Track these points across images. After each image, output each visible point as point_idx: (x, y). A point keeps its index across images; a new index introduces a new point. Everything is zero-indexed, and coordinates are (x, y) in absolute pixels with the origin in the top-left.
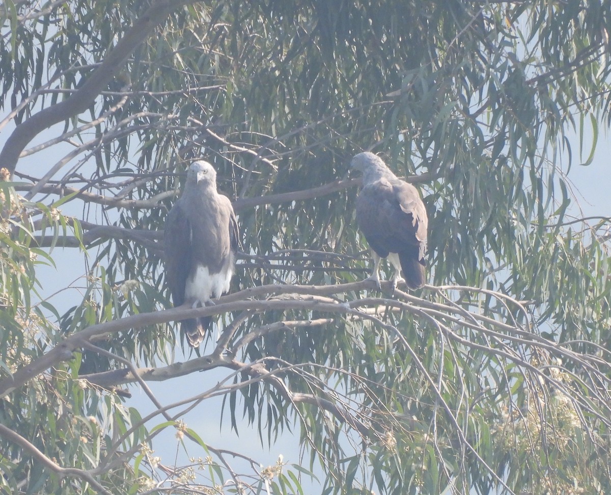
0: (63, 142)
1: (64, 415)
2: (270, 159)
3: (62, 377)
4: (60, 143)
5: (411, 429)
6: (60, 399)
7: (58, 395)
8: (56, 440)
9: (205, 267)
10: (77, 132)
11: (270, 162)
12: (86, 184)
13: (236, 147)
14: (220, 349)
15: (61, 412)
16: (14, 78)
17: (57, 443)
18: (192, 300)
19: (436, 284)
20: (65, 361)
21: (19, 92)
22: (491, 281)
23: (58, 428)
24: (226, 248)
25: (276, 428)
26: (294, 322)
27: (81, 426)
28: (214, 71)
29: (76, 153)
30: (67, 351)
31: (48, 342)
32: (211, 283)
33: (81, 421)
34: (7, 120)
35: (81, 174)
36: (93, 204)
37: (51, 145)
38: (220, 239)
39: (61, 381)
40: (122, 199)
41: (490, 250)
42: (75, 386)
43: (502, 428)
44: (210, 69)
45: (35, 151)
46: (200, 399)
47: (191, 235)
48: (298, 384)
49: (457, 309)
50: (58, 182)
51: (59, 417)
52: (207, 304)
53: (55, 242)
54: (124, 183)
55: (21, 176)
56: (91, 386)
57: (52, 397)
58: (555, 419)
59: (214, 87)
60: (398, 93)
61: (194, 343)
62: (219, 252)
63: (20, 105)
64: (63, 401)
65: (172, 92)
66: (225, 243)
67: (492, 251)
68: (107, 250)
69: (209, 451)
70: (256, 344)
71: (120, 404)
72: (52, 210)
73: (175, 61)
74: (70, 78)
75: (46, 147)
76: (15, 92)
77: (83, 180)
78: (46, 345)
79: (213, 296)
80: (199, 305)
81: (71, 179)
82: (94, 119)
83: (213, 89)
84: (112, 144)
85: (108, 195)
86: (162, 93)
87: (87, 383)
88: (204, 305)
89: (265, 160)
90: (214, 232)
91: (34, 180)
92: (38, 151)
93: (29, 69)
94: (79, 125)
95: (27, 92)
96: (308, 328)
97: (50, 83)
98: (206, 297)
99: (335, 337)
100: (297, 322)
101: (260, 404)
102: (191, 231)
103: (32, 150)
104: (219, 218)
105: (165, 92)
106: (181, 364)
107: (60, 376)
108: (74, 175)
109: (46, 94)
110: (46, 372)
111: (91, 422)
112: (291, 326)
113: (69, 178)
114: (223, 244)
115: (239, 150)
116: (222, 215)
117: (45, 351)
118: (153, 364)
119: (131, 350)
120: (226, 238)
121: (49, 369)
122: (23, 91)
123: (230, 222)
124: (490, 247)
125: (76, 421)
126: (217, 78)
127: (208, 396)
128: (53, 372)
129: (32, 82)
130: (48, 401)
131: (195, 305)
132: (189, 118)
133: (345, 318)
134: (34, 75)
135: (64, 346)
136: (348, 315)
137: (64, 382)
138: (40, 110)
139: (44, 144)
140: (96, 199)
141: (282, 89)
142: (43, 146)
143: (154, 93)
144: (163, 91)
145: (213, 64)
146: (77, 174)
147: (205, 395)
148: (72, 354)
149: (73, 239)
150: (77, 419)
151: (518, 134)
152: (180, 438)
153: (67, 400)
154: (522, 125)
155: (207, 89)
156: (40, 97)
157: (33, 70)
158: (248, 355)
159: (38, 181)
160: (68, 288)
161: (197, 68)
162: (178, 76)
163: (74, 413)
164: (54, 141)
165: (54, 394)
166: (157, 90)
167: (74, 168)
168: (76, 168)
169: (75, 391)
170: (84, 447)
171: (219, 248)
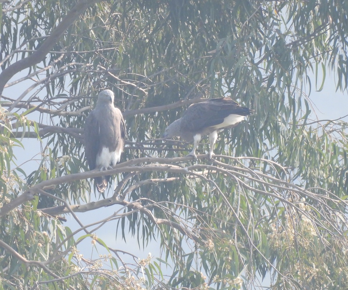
0: (28, 79)
1: (29, 231)
2: (143, 88)
3: (28, 210)
4: (26, 80)
5: (223, 237)
7: (26, 220)
8: (25, 245)
9: (107, 148)
10: (36, 74)
11: (144, 90)
12: (41, 103)
13: (125, 82)
14: (116, 194)
15: (27, 229)
18: (100, 166)
19: (236, 156)
20: (30, 200)
21: (4, 52)
22: (267, 156)
23: (26, 238)
24: (119, 138)
25: (147, 239)
26: (157, 180)
27: (38, 237)
28: (112, 40)
29: (36, 85)
30: (31, 195)
31: (20, 190)
32: (110, 157)
33: (39, 234)
36: (45, 114)
37: (21, 81)
38: (115, 133)
39: (27, 212)
40: (61, 111)
42: (35, 215)
43: (273, 237)
44: (110, 38)
45: (13, 84)
46: (105, 221)
47: (99, 130)
48: (159, 213)
49: (248, 170)
50: (25, 102)
51: (26, 232)
52: (109, 168)
53: (23, 135)
54: (62, 102)
55: (5, 98)
56: (44, 215)
57: (22, 221)
59: (112, 48)
60: (214, 51)
61: (101, 190)
62: (115, 140)
63: (4, 59)
64: (28, 223)
65: (89, 52)
66: (118, 134)
67: (267, 139)
68: (53, 140)
69: (109, 250)
70: (136, 192)
71: (60, 224)
72: (22, 117)
73: (90, 34)
74: (32, 44)
75: (18, 82)
76: (2, 52)
77: (39, 101)
78: (19, 192)
79: (112, 164)
80: (104, 169)
81: (33, 100)
82: (45, 66)
83: (111, 50)
84: (55, 80)
85: (53, 109)
87: (42, 213)
88: (106, 169)
89: (141, 89)
90: (112, 128)
91: (12, 100)
92: (15, 84)
93: (9, 39)
94: (37, 70)
95: (8, 51)
96: (165, 182)
97: (21, 47)
98: (108, 165)
99: (180, 187)
100: (159, 179)
101: (138, 225)
102: (99, 128)
103: (11, 84)
104: (115, 121)
106: (95, 202)
107: (26, 209)
109: (18, 53)
110: (19, 207)
111: (44, 235)
114: (117, 135)
116: (117, 120)
117: (18, 195)
118: (79, 203)
119: (66, 195)
120: (119, 132)
121: (21, 205)
122: (6, 51)
123: (121, 123)
124: (266, 137)
126: (114, 43)
127: (109, 220)
128: (23, 207)
129: (11, 46)
130: (20, 223)
131: (102, 169)
132: (98, 65)
133: (186, 177)
134: (12, 42)
135: (29, 192)
136: (187, 175)
137: (29, 212)
138: (15, 61)
140: (47, 111)
141: (150, 49)
142: (17, 82)
143: (79, 52)
144: (84, 51)
145: (111, 36)
146: (36, 97)
147: (108, 219)
148: (33, 197)
149: (34, 134)
150: (36, 233)
151: (281, 74)
152: (94, 244)
153: (31, 222)
154: (283, 69)
155: (108, 50)
156: (16, 54)
157: (11, 39)
158: (132, 198)
159: (14, 101)
160: (31, 160)
161: (103, 38)
162: (92, 43)
163: (35, 230)
164: (23, 79)
165: (23, 219)
166: (80, 50)
167: (34, 94)
168: (36, 94)
169: (35, 217)
170: (40, 249)
171: (115, 137)
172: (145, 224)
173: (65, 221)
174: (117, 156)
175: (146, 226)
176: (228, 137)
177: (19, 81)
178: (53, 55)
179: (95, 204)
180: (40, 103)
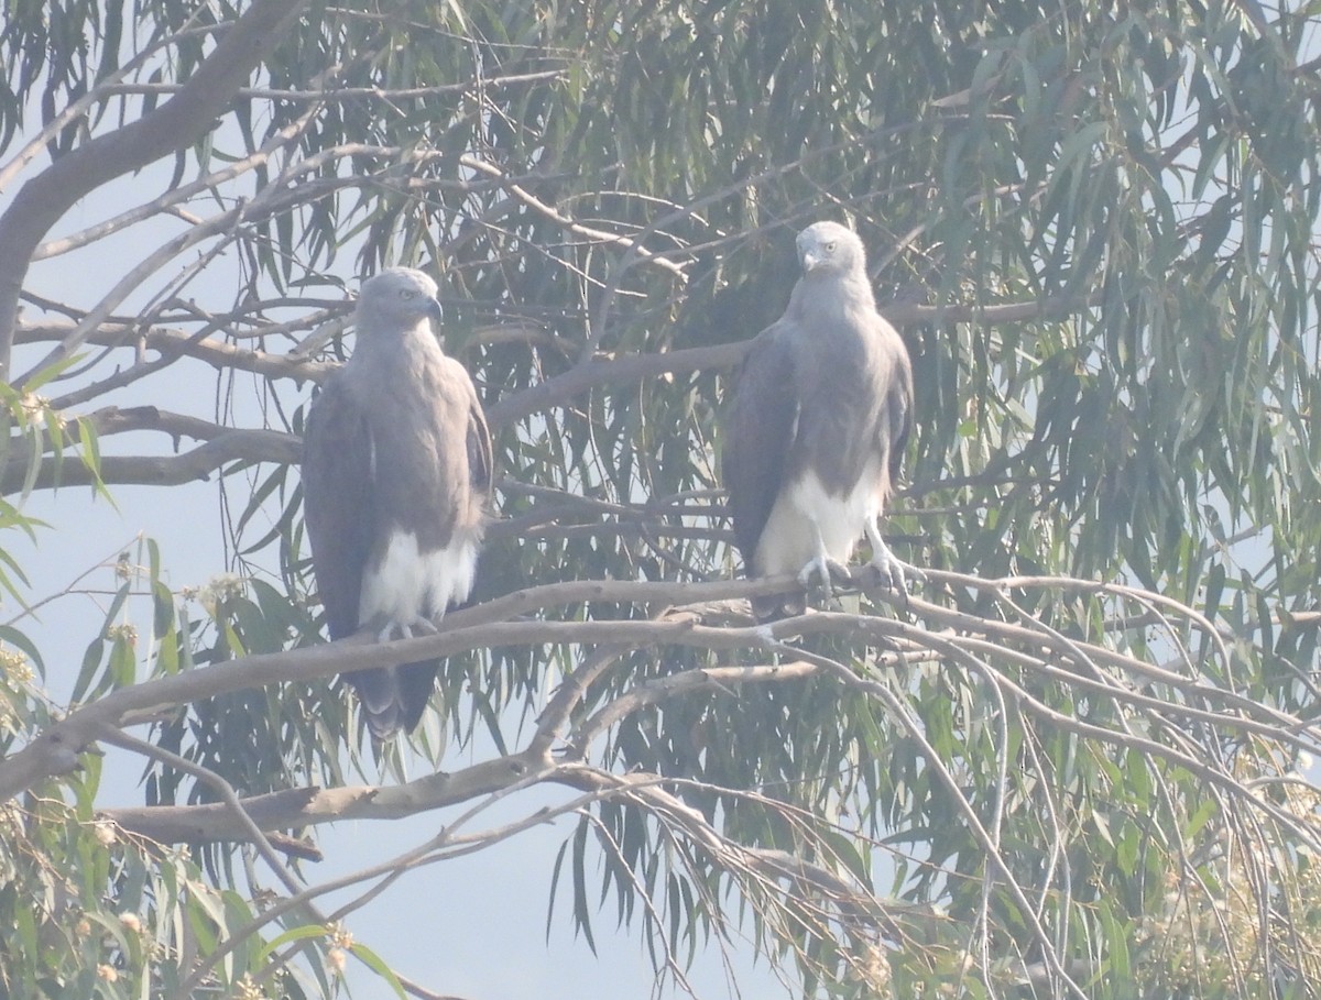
0: (162, 215)
1: (59, 911)
2: (676, 260)
3: (53, 818)
4: (152, 218)
5: (929, 940)
6: (48, 870)
7: (41, 857)
8: (39, 976)
9: (408, 531)
10: (205, 183)
11: (676, 267)
12: (204, 324)
13: (589, 231)
14: (544, 738)
15: (49, 905)
16: (48, 52)
17: (40, 983)
18: (380, 620)
19: (1079, 572)
20: (60, 775)
21: (62, 86)
22: (1221, 565)
23: (42, 944)
24: (460, 484)
26: (732, 671)
27: (99, 936)
28: (544, 32)
29: (176, 247)
30: (64, 752)
31: (17, 729)
32: (421, 576)
33: (101, 927)
34: (20, 162)
35: (192, 300)
37: (128, 223)
38: (443, 462)
39: (50, 825)
40: (306, 360)
41: (1213, 486)
42: (86, 839)
43: (1164, 927)
44: (536, 27)
45: (91, 237)
46: (398, 869)
47: (373, 455)
48: (748, 824)
49: (1045, 635)
50: (130, 321)
51: (45, 917)
52: (417, 630)
53: (32, 476)
54: (305, 320)
55: (45, 305)
56: (127, 840)
57: (29, 866)
58: (1296, 906)
59: (542, 75)
61: (382, 732)
62: (443, 494)
63: (63, 114)
64: (54, 876)
65: (436, 90)
66: (458, 469)
67: (1218, 489)
69: (406, 993)
70: (640, 729)
71: (200, 881)
72: (23, 397)
73: (444, 11)
74: (190, 48)
75: (114, 230)
76: (52, 85)
77: (196, 315)
78: (11, 737)
79: (426, 611)
80: (397, 634)
81: (166, 313)
82: (251, 149)
83: (540, 80)
84: (296, 214)
86: (410, 91)
87: (117, 831)
88: (408, 632)
89: (662, 261)
90: (429, 441)
92: (98, 237)
93: (88, 29)
94: (216, 165)
95: (82, 84)
96: (769, 683)
97: (138, 62)
98: (411, 613)
100: (742, 669)
102: (373, 445)
103: (82, 237)
104: (441, 409)
105: (418, 90)
106: (447, 775)
107: (47, 815)
108: (174, 303)
109: (128, 96)
110: (12, 802)
111: (127, 929)
112: (724, 680)
113: (160, 310)
114: (451, 473)
115: (594, 238)
116: (450, 403)
117: (8, 753)
120: (459, 460)
121: (21, 797)
122: (73, 84)
123: (470, 422)
124: (1212, 478)
125: (89, 928)
126: (553, 52)
127: (418, 861)
128: (31, 804)
129: (94, 60)
130: (17, 876)
131: (386, 633)
132: (466, 158)
133: (863, 659)
134: (101, 42)
135: (56, 739)
136: (870, 652)
137: (60, 827)
138: (115, 126)
139: (112, 220)
140: (245, 362)
142: (111, 226)
143: (390, 93)
144: (414, 86)
145: (541, 16)
146: (180, 300)
147: (411, 859)
148: (76, 759)
149: (163, 465)
150: (91, 921)
151: (1265, 203)
152: (337, 967)
153: (65, 872)
154: (1274, 180)
155: (523, 82)
156: (115, 101)
157: (96, 27)
158: (621, 753)
159: (83, 315)
160: (67, 592)
161: (500, 26)
162: (452, 49)
163: (84, 906)
164: (137, 213)
165: (33, 857)
166: (397, 84)
167: (170, 286)
168: (176, 287)
169: (86, 849)
170: (107, 991)
171: (444, 483)
172: (679, 869)
173: (315, 857)
174: (455, 571)
175: (682, 878)
176: (1045, 482)
177: (120, 224)
178: (285, 103)
179: (449, 781)
180: (200, 325)
